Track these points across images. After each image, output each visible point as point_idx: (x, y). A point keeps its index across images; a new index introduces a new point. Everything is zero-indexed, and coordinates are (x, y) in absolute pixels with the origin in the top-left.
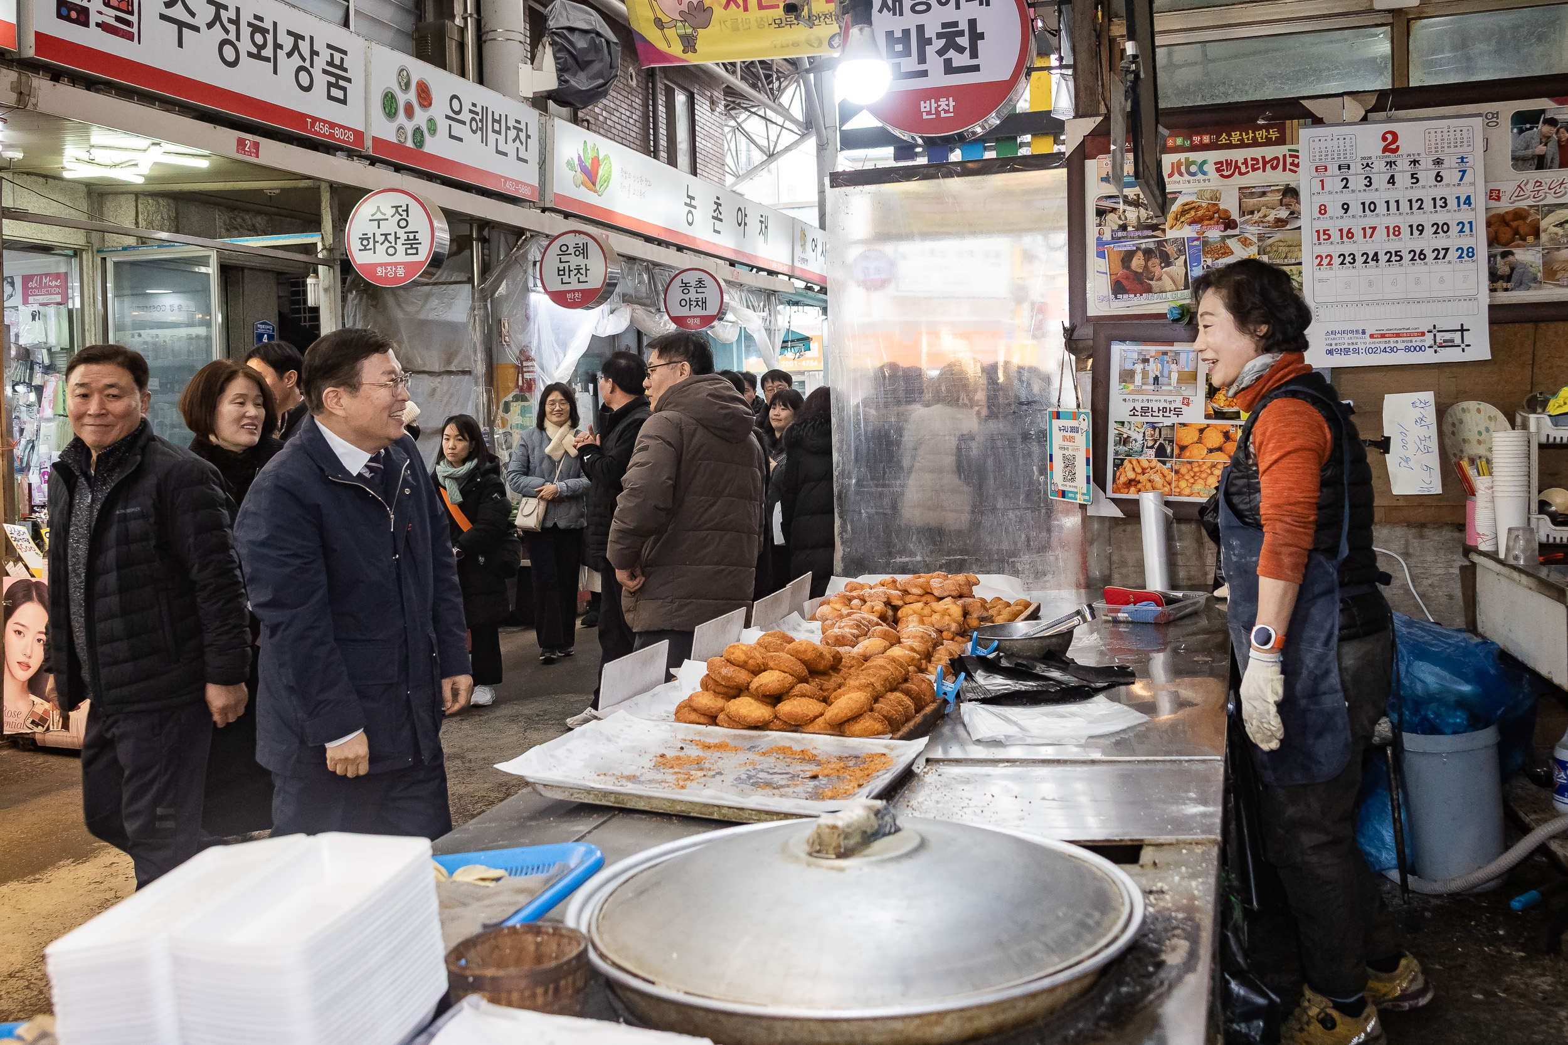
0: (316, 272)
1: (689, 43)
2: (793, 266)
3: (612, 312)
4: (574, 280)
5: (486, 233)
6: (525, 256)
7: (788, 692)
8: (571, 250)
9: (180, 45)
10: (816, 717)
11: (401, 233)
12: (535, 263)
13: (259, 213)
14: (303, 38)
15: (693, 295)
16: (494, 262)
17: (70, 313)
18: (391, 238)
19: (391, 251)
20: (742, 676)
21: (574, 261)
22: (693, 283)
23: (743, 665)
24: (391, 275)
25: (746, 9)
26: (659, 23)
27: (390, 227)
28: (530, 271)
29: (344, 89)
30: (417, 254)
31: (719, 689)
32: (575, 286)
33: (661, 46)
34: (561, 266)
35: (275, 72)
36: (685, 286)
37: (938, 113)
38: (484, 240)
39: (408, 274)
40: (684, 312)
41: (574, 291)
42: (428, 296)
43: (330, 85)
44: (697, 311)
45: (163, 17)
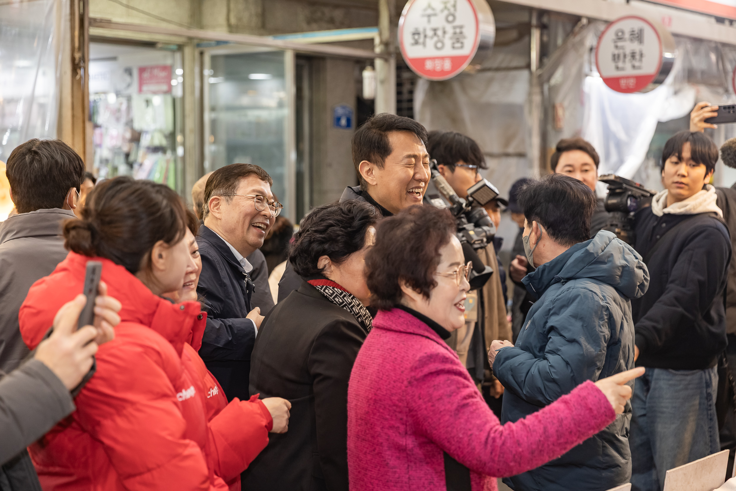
0: (372, 65)
4: (628, 65)
5: (545, 20)
6: (581, 43)
8: (627, 36)
11: (449, 29)
12: (590, 49)
16: (552, 48)
18: (440, 33)
19: (439, 45)
21: (629, 46)
24: (438, 68)
27: (439, 22)
28: (586, 57)
30: (462, 47)
32: (629, 71)
34: (616, 52)
38: (543, 27)
39: (454, 68)
41: (627, 77)
42: (490, 81)
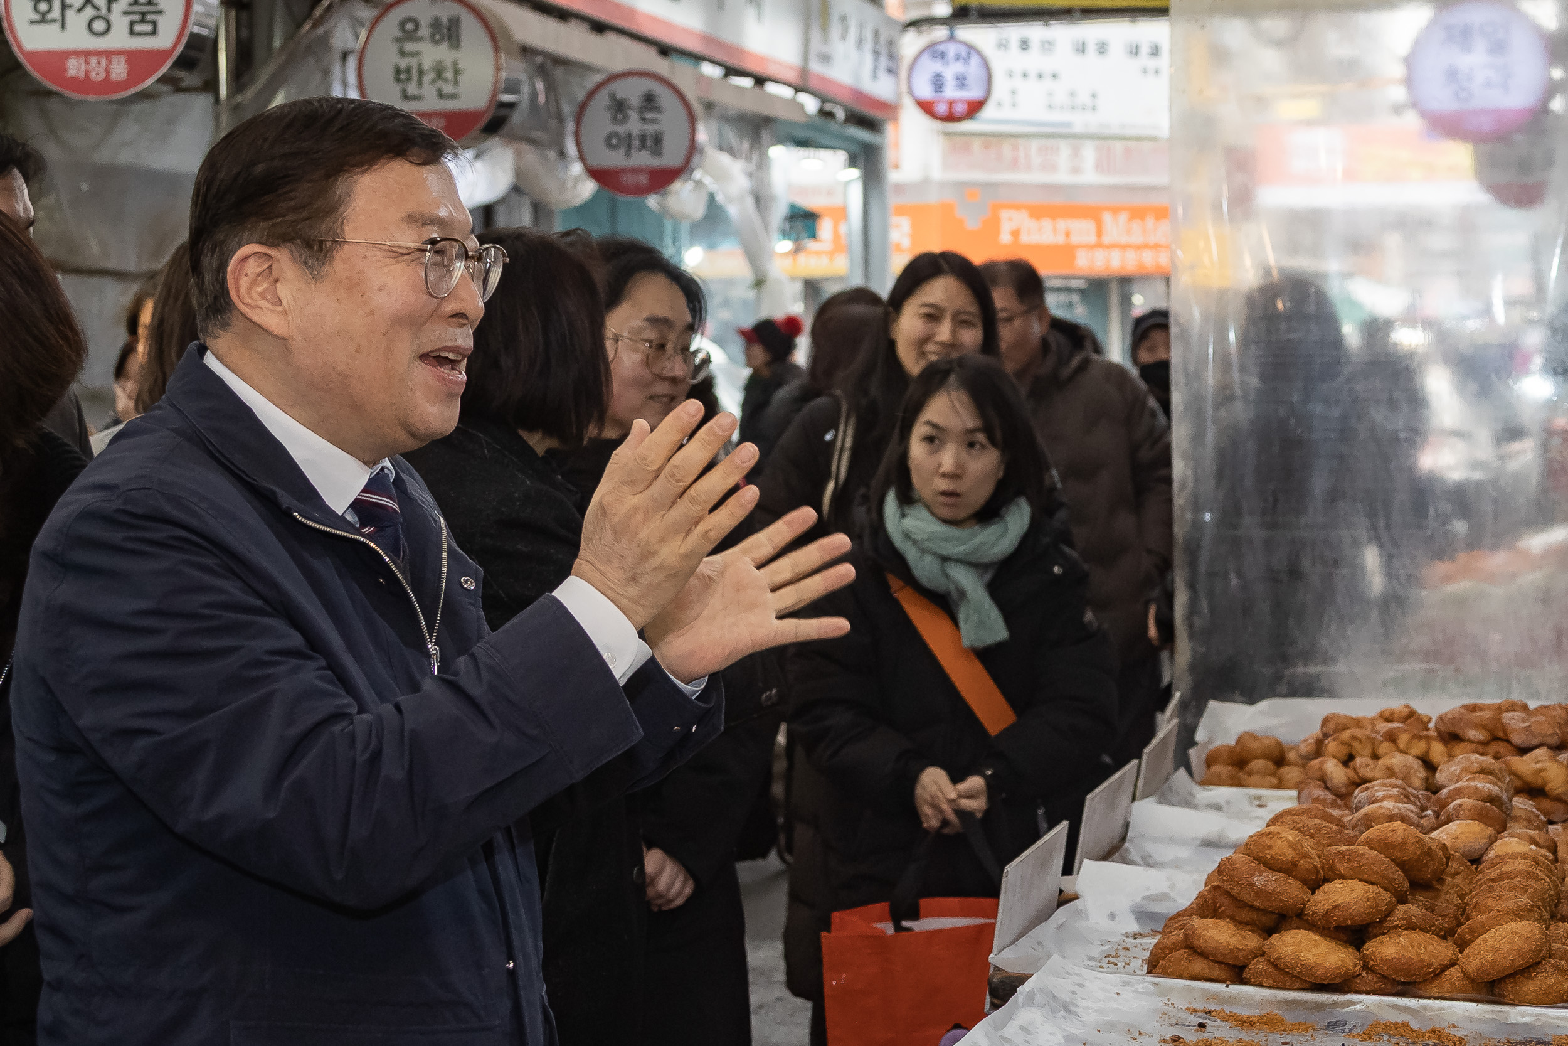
2: (804, 72)
4: (429, 91)
6: (324, 42)
7: (1381, 922)
8: (424, 31)
10: (1444, 968)
12: (345, 56)
15: (634, 125)
16: (259, 52)
19: (99, 26)
20: (1291, 890)
21: (430, 54)
22: (635, 101)
24: (98, 75)
28: (336, 70)
30: (154, 32)
31: (1245, 915)
32: (432, 104)
34: (403, 63)
36: (619, 107)
39: (135, 76)
40: (614, 159)
44: (643, 159)
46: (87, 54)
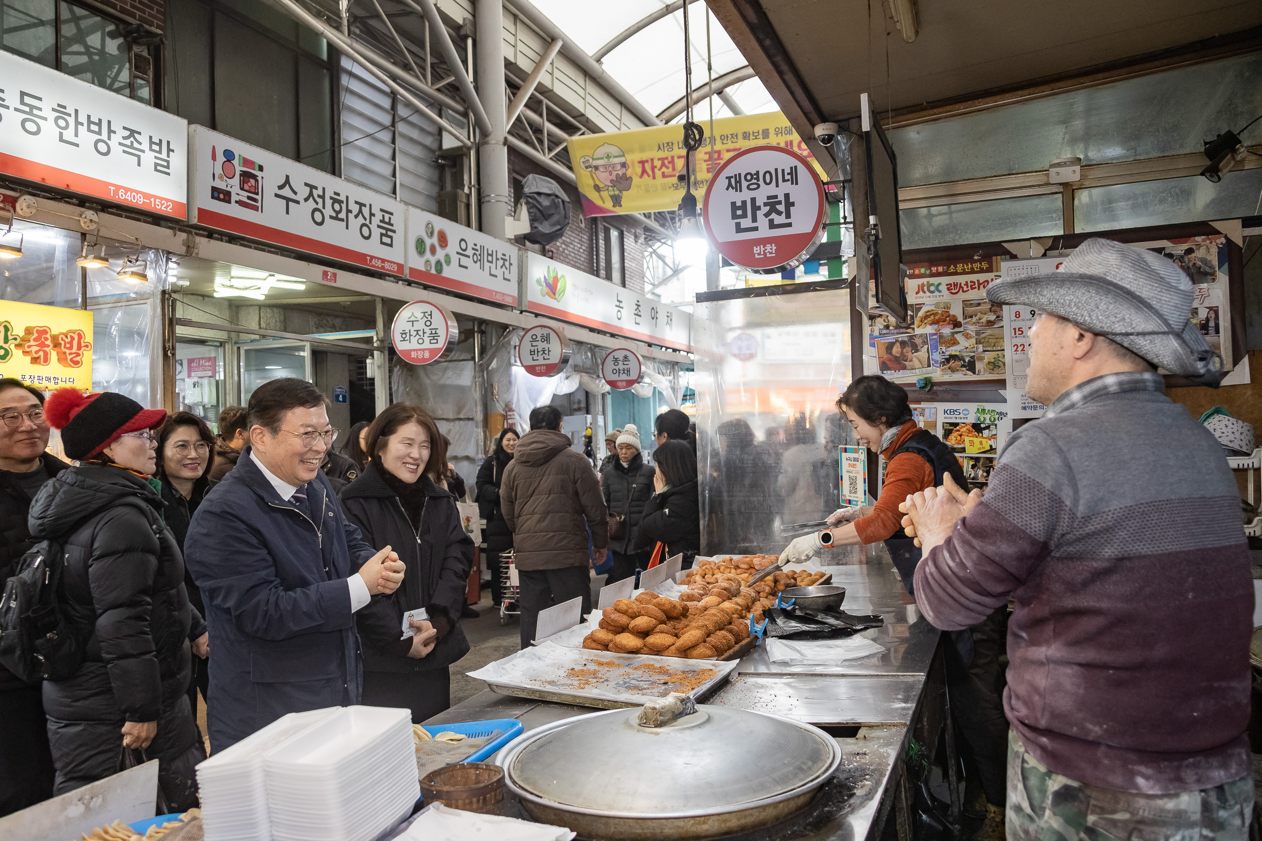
0: (372, 355)
1: (617, 201)
2: (689, 346)
3: (567, 378)
4: (541, 357)
5: (483, 327)
6: (509, 343)
7: (653, 630)
8: (539, 338)
9: (287, 213)
10: (670, 646)
11: (427, 330)
12: (515, 347)
13: (336, 317)
14: (365, 205)
15: (621, 366)
16: (488, 347)
17: (217, 382)
18: (421, 333)
19: (421, 341)
20: (624, 619)
21: (541, 345)
22: (621, 358)
23: (624, 613)
24: (420, 357)
25: (654, 178)
26: (597, 188)
27: (420, 325)
28: (512, 352)
29: (391, 237)
30: (437, 343)
31: (610, 628)
32: (541, 362)
33: (599, 203)
34: (533, 349)
35: (347, 228)
36: (616, 360)
37: (765, 254)
38: (482, 332)
39: (431, 357)
40: (615, 377)
41: (541, 365)
42: (446, 369)
43: (382, 235)
44: (624, 377)
45: (277, 195)
46: (417, 350)
